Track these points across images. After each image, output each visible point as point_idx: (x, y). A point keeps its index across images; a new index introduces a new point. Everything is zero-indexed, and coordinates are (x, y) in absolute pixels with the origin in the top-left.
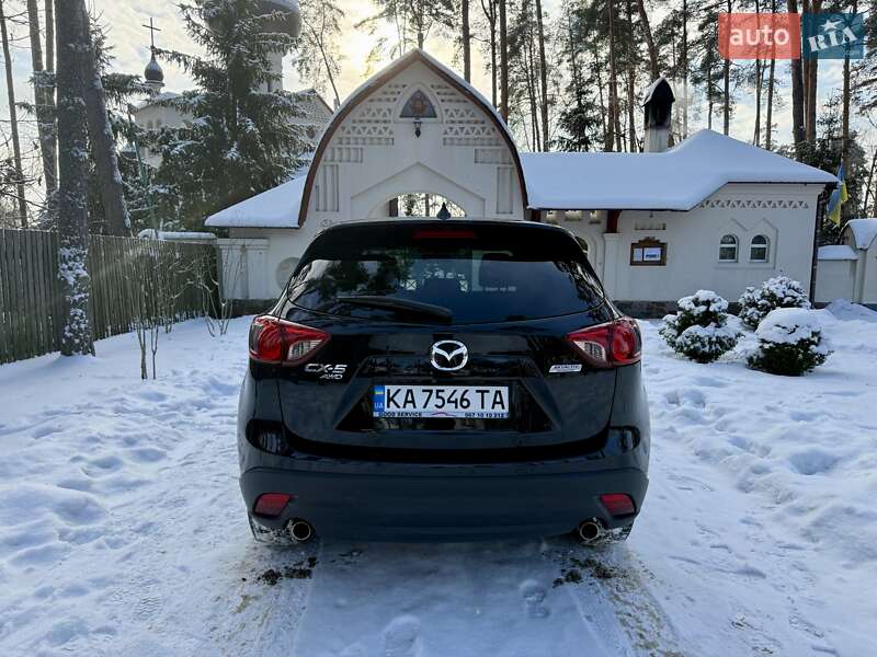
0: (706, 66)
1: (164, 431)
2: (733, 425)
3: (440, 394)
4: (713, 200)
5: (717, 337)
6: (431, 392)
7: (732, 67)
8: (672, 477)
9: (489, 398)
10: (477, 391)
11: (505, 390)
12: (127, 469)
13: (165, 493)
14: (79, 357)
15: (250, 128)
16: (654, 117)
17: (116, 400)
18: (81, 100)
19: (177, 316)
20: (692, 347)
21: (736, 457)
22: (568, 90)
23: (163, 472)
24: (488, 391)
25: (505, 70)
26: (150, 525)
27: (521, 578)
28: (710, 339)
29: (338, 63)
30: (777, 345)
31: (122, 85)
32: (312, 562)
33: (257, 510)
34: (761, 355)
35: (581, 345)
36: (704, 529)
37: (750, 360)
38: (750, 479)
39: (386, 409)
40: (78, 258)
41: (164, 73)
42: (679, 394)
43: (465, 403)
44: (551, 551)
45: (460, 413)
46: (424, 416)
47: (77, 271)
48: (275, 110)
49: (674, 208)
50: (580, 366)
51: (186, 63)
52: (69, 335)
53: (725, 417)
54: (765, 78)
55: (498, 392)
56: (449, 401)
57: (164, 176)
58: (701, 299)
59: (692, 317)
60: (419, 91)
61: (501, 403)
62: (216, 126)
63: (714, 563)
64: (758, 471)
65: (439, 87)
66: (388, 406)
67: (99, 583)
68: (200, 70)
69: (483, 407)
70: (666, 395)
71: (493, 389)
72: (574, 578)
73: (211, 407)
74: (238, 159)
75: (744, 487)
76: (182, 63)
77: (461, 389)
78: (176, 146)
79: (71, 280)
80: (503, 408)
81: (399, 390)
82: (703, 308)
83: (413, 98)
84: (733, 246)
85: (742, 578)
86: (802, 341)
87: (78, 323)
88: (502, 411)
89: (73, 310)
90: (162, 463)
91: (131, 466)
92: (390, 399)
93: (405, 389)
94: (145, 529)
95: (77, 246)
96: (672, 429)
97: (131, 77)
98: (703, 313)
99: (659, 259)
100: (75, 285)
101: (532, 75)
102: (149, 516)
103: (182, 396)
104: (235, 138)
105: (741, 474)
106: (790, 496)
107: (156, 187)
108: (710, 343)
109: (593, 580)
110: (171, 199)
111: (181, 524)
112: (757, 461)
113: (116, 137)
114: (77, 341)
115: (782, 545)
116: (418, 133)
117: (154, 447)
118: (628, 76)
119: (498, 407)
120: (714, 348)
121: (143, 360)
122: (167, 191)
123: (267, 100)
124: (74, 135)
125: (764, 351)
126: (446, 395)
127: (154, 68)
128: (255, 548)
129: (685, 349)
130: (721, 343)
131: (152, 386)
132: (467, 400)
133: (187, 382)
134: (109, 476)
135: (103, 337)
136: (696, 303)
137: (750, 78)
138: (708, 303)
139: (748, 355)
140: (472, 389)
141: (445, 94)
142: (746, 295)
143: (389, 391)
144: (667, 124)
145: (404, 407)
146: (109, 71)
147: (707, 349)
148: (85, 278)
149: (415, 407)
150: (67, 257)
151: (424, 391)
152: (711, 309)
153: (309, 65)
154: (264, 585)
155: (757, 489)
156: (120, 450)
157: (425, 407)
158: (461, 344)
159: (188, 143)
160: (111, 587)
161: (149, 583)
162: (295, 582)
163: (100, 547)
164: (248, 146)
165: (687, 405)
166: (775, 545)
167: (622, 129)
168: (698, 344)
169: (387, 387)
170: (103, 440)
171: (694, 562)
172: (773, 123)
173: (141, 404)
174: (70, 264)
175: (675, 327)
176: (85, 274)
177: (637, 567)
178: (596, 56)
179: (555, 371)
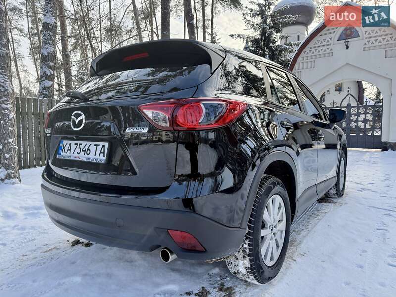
9: (99, 149)
11: (107, 145)
24: (99, 145)
46: (72, 158)
51: (243, 38)
55: (104, 146)
56: (83, 151)
61: (104, 153)
69: (95, 155)
71: (102, 144)
77: (88, 143)
81: (67, 143)
88: (103, 158)
92: (64, 148)
116: (347, 47)
119: (102, 155)
126: (82, 147)
132: (89, 150)
140: (93, 144)
143: (64, 143)
145: (67, 153)
149: (70, 153)
151: (75, 144)
157: (73, 153)
158: (81, 113)
179: (129, 131)
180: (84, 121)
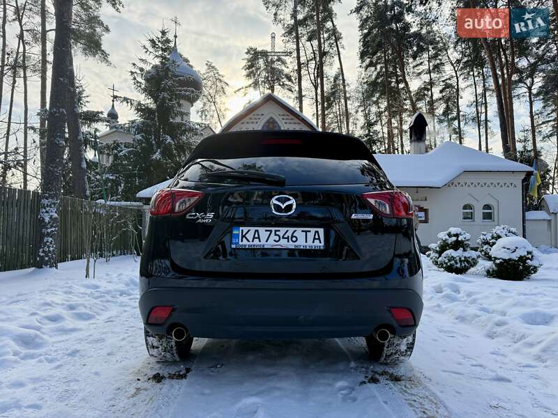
0: (445, 113)
1: (96, 304)
2: (479, 301)
3: (277, 233)
4: (456, 183)
5: (465, 257)
6: (271, 231)
7: (461, 113)
8: (441, 331)
9: (311, 236)
10: (303, 231)
11: (321, 231)
12: (67, 322)
13: (91, 335)
14: (47, 269)
15: (169, 140)
16: (416, 135)
17: (66, 287)
18: (64, 110)
19: (115, 252)
20: (449, 264)
21: (483, 318)
22: (362, 128)
23: (91, 326)
24: (310, 231)
25: (324, 116)
26: (78, 351)
27: (336, 380)
28: (460, 258)
29: (225, 113)
30: (505, 260)
31: (92, 117)
32: (188, 370)
33: (149, 322)
34: (495, 268)
35: (372, 201)
36: (465, 357)
37: (488, 272)
38: (494, 330)
39: (240, 243)
40: (53, 206)
41: (119, 115)
42: (442, 286)
43: (294, 239)
44: (358, 367)
45: (291, 245)
46: (266, 247)
47: (51, 214)
48: (185, 131)
49: (431, 186)
50: (372, 215)
51: (131, 104)
52: (42, 254)
53: (473, 297)
54: (482, 119)
55: (317, 232)
56: (283, 238)
57: (113, 169)
58: (452, 233)
59: (448, 245)
60: (271, 118)
61: (319, 239)
62: (148, 140)
63: (474, 374)
64: (499, 324)
65: (284, 115)
66: (242, 241)
67: (35, 380)
68: (140, 109)
69: (306, 242)
70: (434, 287)
71: (313, 230)
72: (374, 380)
73: (129, 295)
74: (160, 159)
75: (491, 336)
76: (129, 104)
77: (291, 230)
78: (121, 151)
79: (47, 219)
80: (320, 242)
81: (249, 230)
82: (454, 239)
83: (268, 122)
84: (470, 211)
85: (495, 383)
86: (521, 258)
87: (49, 247)
88: (320, 244)
89: (46, 238)
90: (93, 321)
91: (70, 321)
92: (243, 236)
93: (253, 229)
94: (74, 353)
95: (52, 198)
96: (439, 306)
97: (98, 112)
98: (454, 241)
99: (424, 219)
100: (49, 222)
101: (340, 119)
102: (78, 347)
103: (111, 287)
104: (158, 147)
105: (488, 328)
106: (523, 337)
107: (107, 176)
108: (461, 261)
109: (388, 382)
110: (116, 183)
111: (99, 351)
112: (498, 318)
113: (86, 147)
114: (47, 259)
115: (522, 365)
117: (88, 311)
118: (399, 119)
119: (317, 242)
120: (463, 265)
121: (88, 265)
122: (114, 178)
123: (180, 125)
124: (58, 130)
125: (496, 265)
126: (281, 234)
127: (113, 112)
128: (149, 363)
129: (444, 265)
130: (468, 262)
131: (91, 281)
132: (295, 237)
133: (116, 280)
134: (53, 325)
135: (64, 261)
136: (450, 235)
137: (473, 120)
138: (457, 235)
139: (486, 269)
140: (299, 230)
141: (287, 119)
142: (482, 237)
143: (242, 231)
144: (424, 139)
145: (253, 241)
146: (85, 109)
147: (458, 265)
148: (56, 218)
149: (260, 241)
150: (46, 205)
151: (266, 231)
152: (459, 239)
153: (206, 113)
154: (152, 383)
155: (501, 335)
156: (65, 312)
157: (267, 241)
158: (291, 198)
159: (130, 149)
160: (44, 383)
161: (70, 381)
162: (174, 382)
163: (41, 361)
164: (167, 152)
165: (448, 291)
166: (517, 365)
167: (396, 145)
168: (453, 262)
169: (241, 228)
170: (53, 305)
171: (460, 374)
172: (489, 148)
173: (83, 290)
174: (48, 209)
175: (437, 252)
176: (56, 215)
177: (419, 375)
178: (379, 108)
179: (355, 217)
180: (294, 207)
